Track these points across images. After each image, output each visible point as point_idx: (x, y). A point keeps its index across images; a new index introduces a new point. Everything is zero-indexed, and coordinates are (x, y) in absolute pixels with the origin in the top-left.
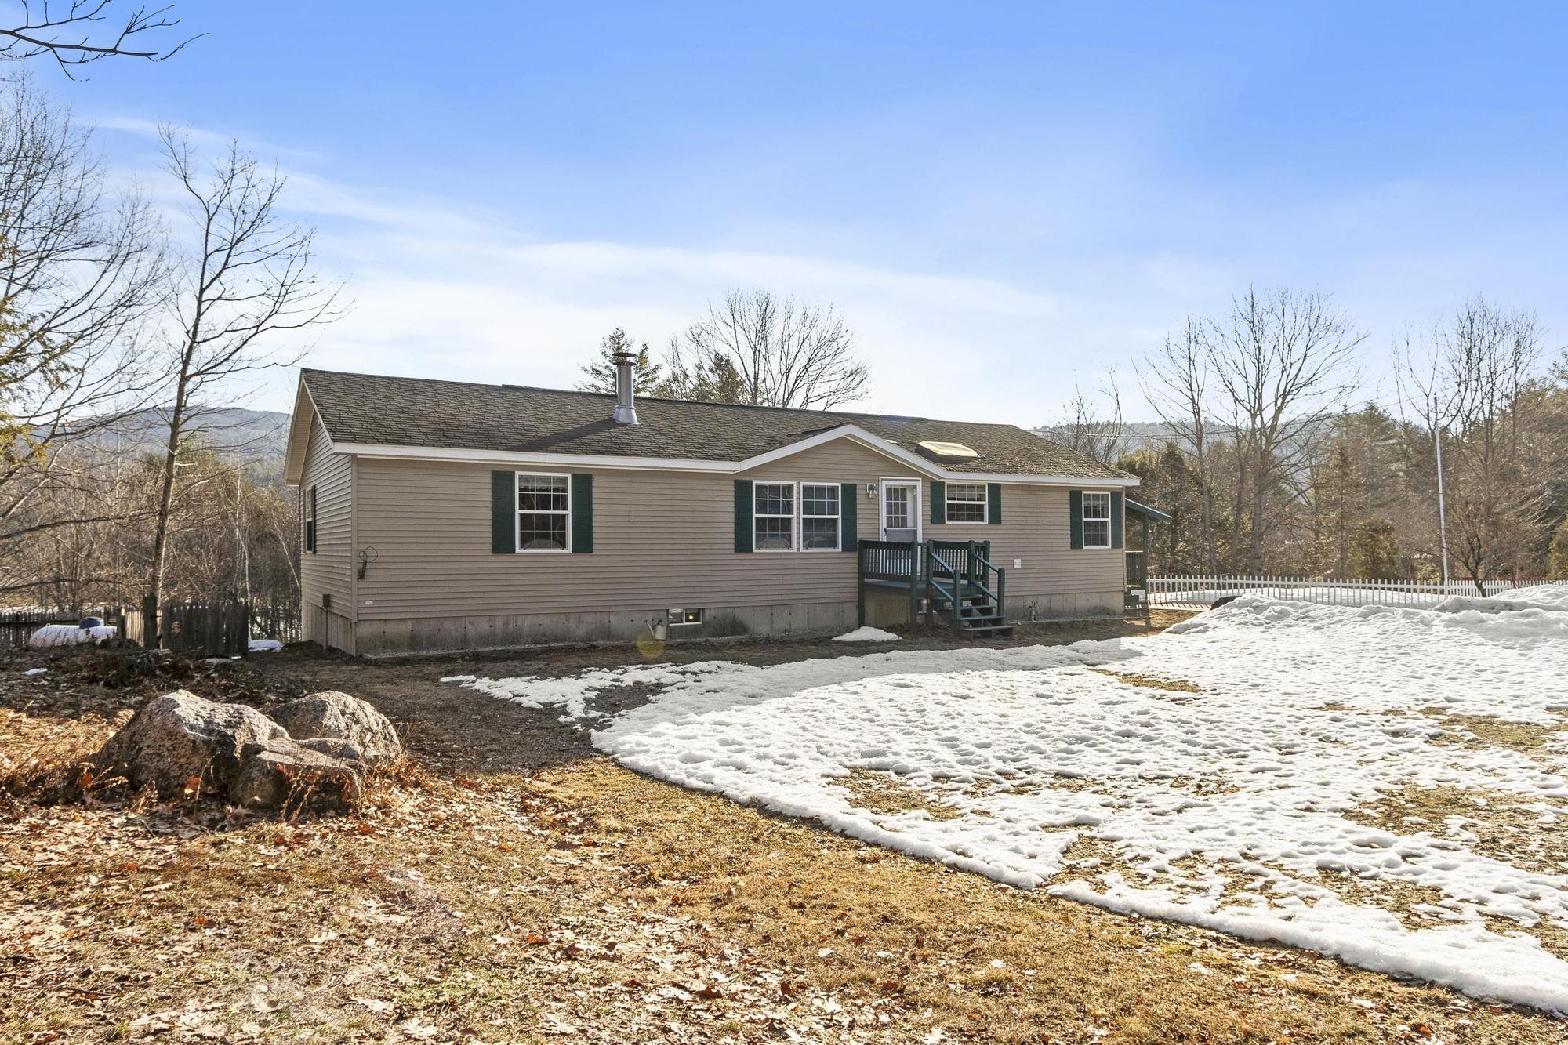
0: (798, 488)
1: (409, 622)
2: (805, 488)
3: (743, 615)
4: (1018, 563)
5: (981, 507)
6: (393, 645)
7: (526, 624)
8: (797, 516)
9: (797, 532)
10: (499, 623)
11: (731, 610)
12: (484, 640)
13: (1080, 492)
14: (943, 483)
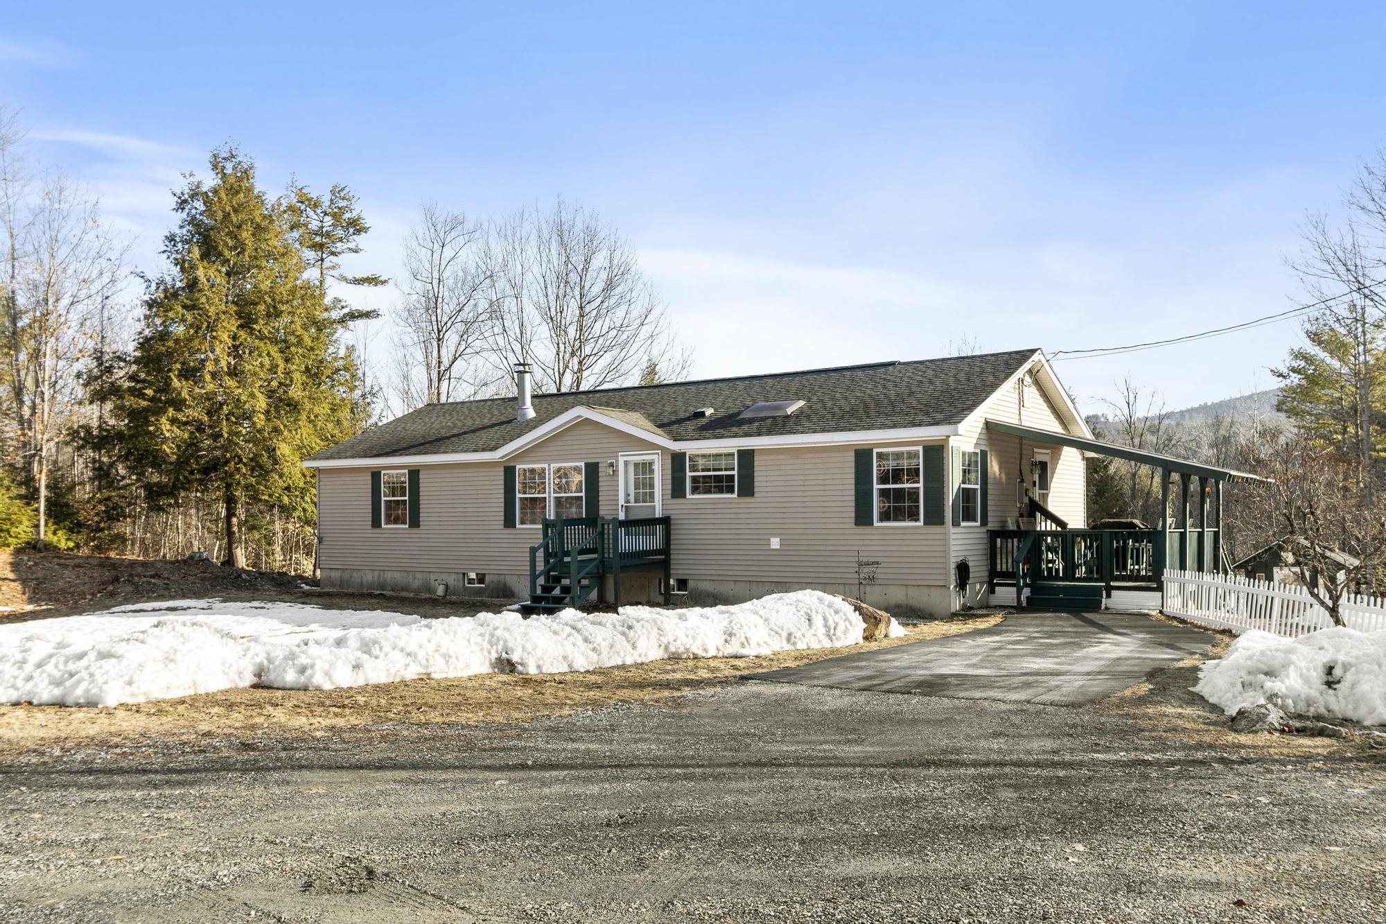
0: (550, 470)
1: (340, 571)
2: (554, 469)
3: (512, 582)
4: (775, 543)
5: (730, 479)
8: (550, 496)
9: (550, 510)
11: (503, 577)
13: (871, 450)
14: (685, 453)
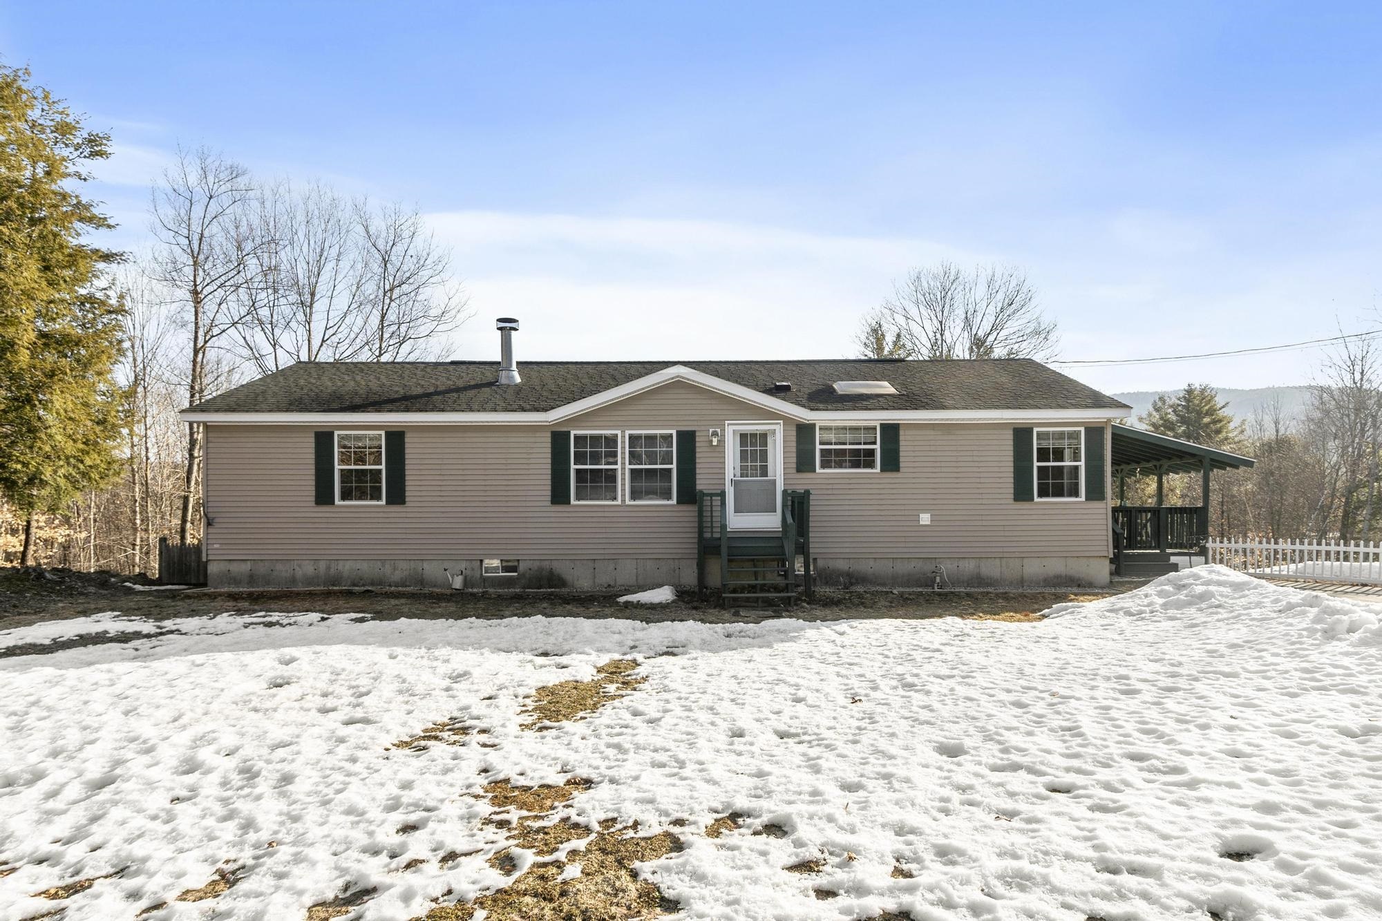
0: (623, 437)
1: (249, 563)
2: (631, 437)
3: (562, 569)
4: (925, 519)
5: (871, 453)
6: (235, 581)
7: (346, 568)
8: (623, 467)
9: (624, 483)
10: (322, 566)
11: (547, 563)
12: (309, 581)
13: (1031, 430)
14: (814, 425)
